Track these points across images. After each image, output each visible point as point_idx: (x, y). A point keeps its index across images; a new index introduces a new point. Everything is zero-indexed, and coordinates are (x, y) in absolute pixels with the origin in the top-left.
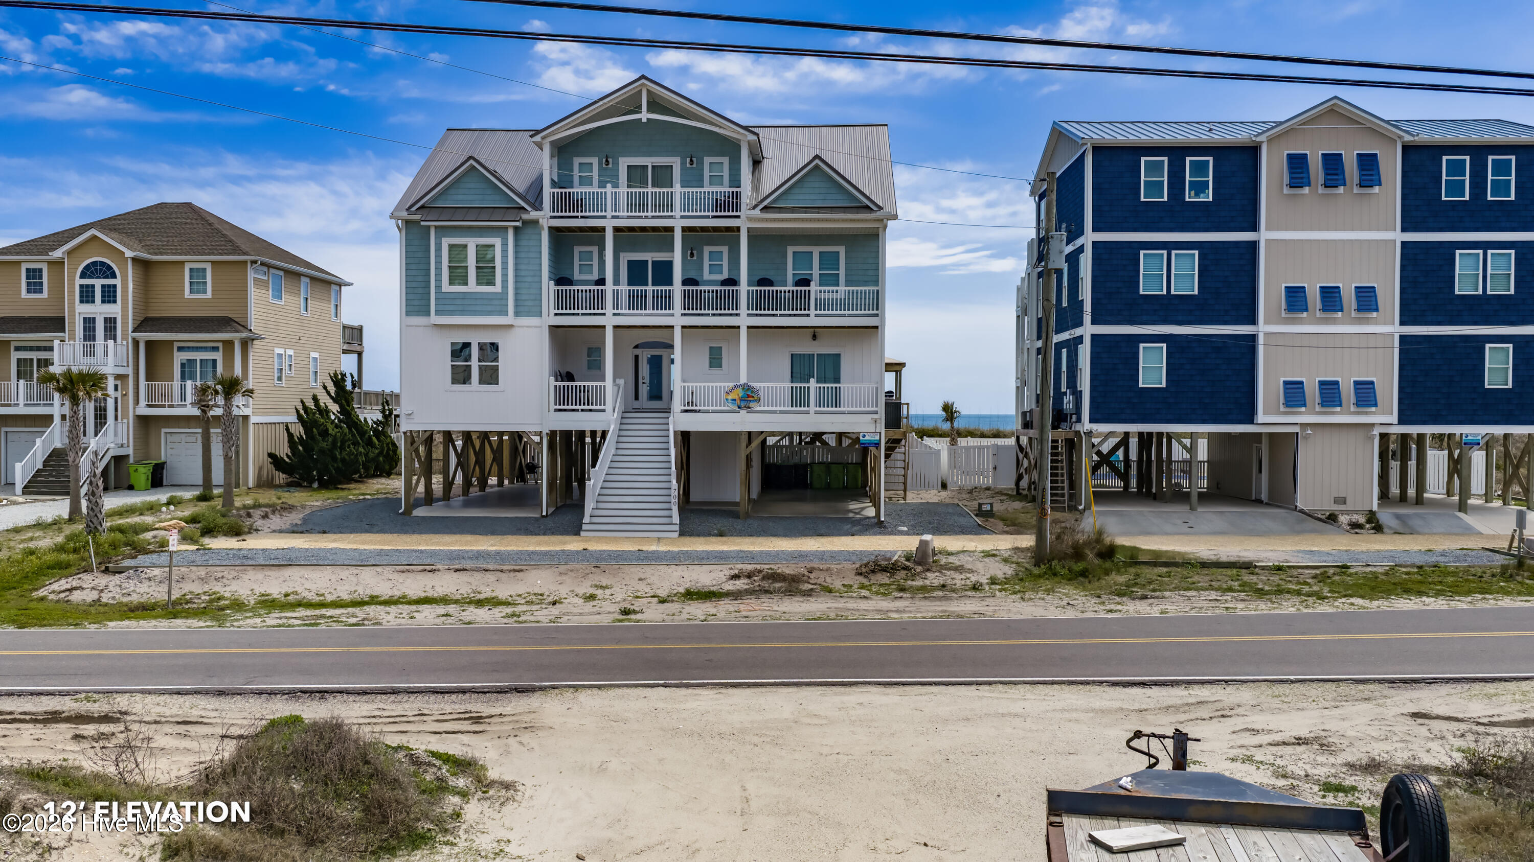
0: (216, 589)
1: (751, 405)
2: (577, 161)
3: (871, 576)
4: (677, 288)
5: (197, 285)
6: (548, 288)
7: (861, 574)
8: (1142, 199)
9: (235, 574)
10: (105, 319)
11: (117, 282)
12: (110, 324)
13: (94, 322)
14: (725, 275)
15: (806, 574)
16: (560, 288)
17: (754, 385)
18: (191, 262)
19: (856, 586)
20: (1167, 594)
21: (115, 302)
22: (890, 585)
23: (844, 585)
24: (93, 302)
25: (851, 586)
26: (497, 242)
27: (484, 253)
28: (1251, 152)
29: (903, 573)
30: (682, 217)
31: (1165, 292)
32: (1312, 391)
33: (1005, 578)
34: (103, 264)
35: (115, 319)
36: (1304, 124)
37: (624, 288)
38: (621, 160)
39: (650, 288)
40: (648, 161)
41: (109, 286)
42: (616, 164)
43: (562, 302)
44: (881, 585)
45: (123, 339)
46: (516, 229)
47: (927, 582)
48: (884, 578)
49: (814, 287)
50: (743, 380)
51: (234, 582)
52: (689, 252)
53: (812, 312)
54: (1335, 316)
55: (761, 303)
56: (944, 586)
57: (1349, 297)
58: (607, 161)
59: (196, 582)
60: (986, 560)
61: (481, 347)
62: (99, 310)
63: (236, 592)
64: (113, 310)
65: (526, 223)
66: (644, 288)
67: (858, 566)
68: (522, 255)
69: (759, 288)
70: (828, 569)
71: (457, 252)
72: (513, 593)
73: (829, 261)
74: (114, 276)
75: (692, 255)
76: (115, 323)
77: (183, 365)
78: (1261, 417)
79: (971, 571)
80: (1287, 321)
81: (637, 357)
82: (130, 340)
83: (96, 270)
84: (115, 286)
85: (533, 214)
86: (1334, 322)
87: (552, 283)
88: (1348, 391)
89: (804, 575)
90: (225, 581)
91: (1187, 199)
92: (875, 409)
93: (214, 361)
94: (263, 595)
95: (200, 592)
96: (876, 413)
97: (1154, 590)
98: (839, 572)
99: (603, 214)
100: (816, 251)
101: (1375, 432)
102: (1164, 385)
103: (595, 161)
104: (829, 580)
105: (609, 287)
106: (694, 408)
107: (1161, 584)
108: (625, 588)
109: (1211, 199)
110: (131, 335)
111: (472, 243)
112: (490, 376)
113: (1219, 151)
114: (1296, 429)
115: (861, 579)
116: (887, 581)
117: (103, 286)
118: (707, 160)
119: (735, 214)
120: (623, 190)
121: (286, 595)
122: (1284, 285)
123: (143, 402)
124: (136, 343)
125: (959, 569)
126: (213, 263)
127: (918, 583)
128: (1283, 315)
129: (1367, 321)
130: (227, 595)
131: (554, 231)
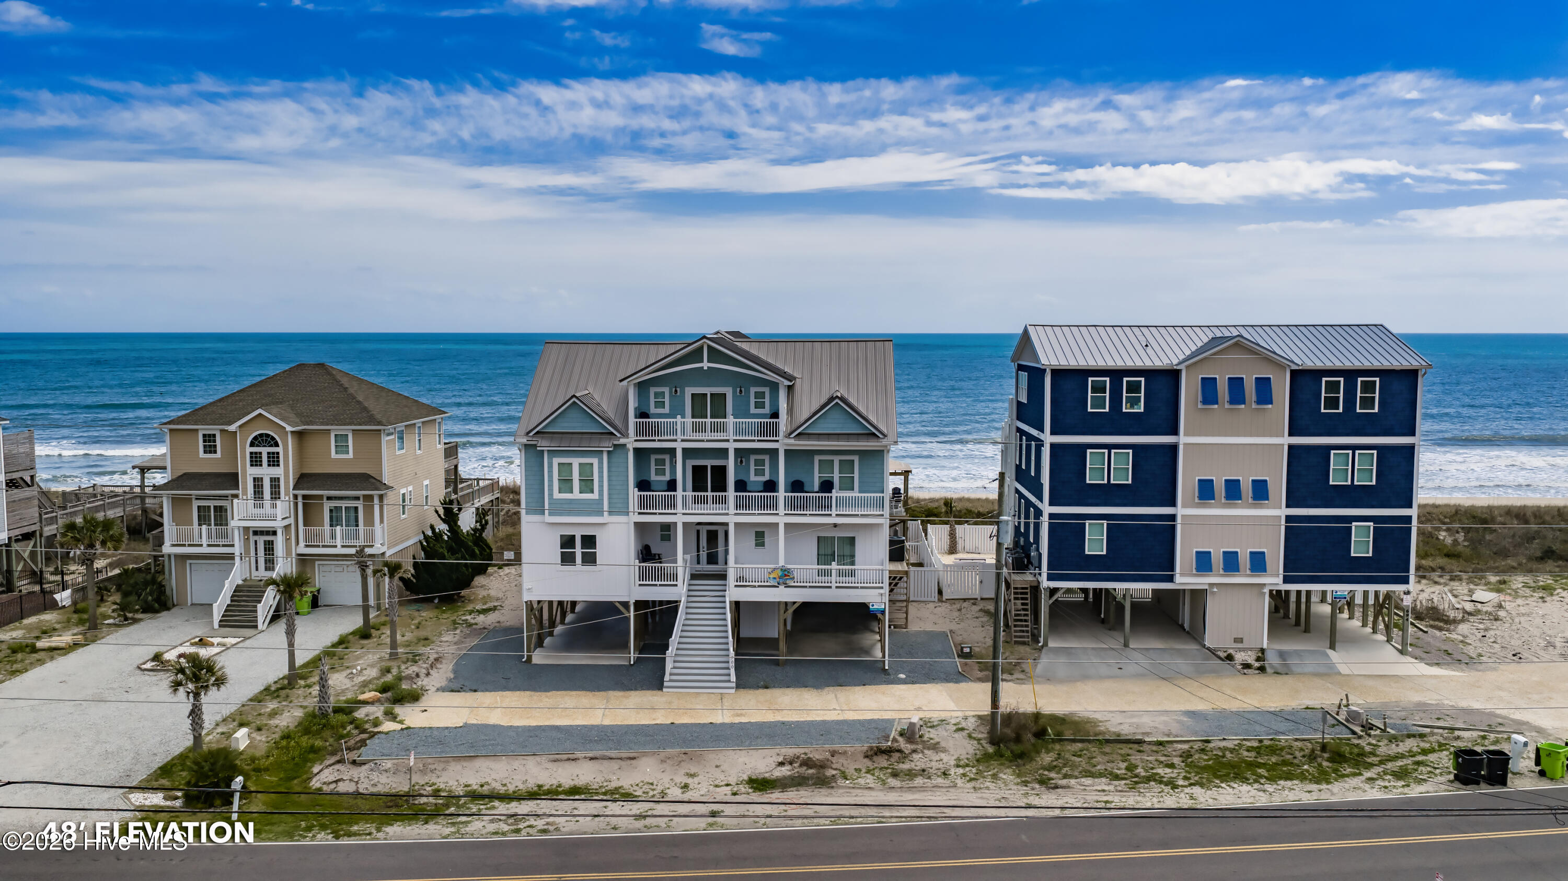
0: (434, 780)
1: (788, 582)
2: (653, 390)
3: (875, 758)
4: (731, 493)
5: (342, 447)
6: (634, 494)
7: (866, 757)
8: (1089, 410)
9: (442, 766)
10: (271, 479)
11: (280, 450)
12: (275, 482)
13: (262, 481)
14: (767, 477)
15: (830, 758)
16: (642, 493)
17: (789, 566)
18: (336, 430)
19: (864, 770)
20: (1073, 782)
21: (278, 465)
22: (887, 768)
23: (856, 770)
24: (261, 465)
25: (860, 770)
26: (595, 461)
27: (586, 469)
28: (1173, 375)
29: (897, 755)
30: (735, 441)
31: (1106, 482)
32: (1217, 560)
33: (968, 759)
34: (267, 435)
35: (279, 478)
36: (1215, 354)
37: (690, 494)
38: (687, 389)
39: (710, 494)
40: (708, 391)
41: (273, 453)
42: (683, 392)
43: (643, 503)
44: (881, 769)
45: (285, 495)
46: (609, 452)
47: (913, 765)
48: (882, 761)
49: (835, 494)
50: (782, 563)
51: (444, 773)
52: (739, 460)
53: (834, 512)
54: (1237, 502)
55: (792, 505)
56: (924, 770)
57: (1246, 488)
58: (676, 391)
59: (418, 773)
60: (956, 735)
61: (584, 537)
62: (266, 472)
63: (447, 783)
64: (278, 472)
65: (615, 446)
66: (705, 494)
67: (865, 748)
68: (613, 469)
69: (793, 494)
70: (845, 753)
71: (565, 468)
72: (632, 783)
73: (847, 466)
74: (277, 445)
75: (741, 462)
76: (279, 482)
77: (331, 511)
78: (1179, 579)
79: (944, 750)
80: (1198, 506)
81: (698, 532)
82: (291, 496)
83: (262, 440)
84: (278, 453)
85: (622, 441)
86: (1235, 506)
87: (636, 489)
88: (1244, 560)
89: (828, 760)
90: (437, 772)
91: (1124, 410)
92: (881, 585)
93: (356, 508)
94: (466, 786)
95: (422, 782)
96: (882, 588)
97: (1066, 776)
98: (853, 754)
99: (675, 437)
100: (836, 459)
101: (1265, 591)
102: (1104, 553)
103: (666, 390)
104: (845, 762)
105: (679, 493)
106: (744, 584)
107: (1074, 766)
108: (707, 775)
109: (1142, 410)
110: (292, 492)
111: (576, 462)
112: (590, 559)
113: (1150, 374)
114: (1206, 587)
115: (868, 762)
116: (885, 764)
117: (269, 453)
118: (753, 390)
119: (775, 438)
120: (689, 420)
121: (482, 786)
122: (1197, 478)
123: (302, 544)
124: (296, 497)
125: (935, 747)
126: (353, 430)
127: (905, 766)
128: (1197, 500)
129: (1261, 507)
130: (442, 786)
131: (637, 451)
